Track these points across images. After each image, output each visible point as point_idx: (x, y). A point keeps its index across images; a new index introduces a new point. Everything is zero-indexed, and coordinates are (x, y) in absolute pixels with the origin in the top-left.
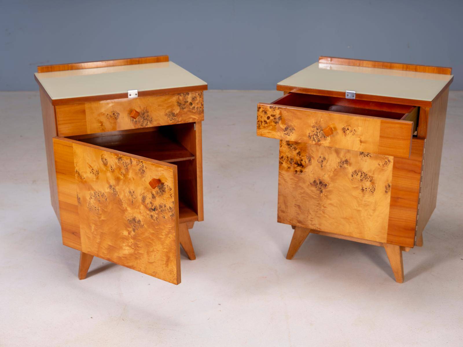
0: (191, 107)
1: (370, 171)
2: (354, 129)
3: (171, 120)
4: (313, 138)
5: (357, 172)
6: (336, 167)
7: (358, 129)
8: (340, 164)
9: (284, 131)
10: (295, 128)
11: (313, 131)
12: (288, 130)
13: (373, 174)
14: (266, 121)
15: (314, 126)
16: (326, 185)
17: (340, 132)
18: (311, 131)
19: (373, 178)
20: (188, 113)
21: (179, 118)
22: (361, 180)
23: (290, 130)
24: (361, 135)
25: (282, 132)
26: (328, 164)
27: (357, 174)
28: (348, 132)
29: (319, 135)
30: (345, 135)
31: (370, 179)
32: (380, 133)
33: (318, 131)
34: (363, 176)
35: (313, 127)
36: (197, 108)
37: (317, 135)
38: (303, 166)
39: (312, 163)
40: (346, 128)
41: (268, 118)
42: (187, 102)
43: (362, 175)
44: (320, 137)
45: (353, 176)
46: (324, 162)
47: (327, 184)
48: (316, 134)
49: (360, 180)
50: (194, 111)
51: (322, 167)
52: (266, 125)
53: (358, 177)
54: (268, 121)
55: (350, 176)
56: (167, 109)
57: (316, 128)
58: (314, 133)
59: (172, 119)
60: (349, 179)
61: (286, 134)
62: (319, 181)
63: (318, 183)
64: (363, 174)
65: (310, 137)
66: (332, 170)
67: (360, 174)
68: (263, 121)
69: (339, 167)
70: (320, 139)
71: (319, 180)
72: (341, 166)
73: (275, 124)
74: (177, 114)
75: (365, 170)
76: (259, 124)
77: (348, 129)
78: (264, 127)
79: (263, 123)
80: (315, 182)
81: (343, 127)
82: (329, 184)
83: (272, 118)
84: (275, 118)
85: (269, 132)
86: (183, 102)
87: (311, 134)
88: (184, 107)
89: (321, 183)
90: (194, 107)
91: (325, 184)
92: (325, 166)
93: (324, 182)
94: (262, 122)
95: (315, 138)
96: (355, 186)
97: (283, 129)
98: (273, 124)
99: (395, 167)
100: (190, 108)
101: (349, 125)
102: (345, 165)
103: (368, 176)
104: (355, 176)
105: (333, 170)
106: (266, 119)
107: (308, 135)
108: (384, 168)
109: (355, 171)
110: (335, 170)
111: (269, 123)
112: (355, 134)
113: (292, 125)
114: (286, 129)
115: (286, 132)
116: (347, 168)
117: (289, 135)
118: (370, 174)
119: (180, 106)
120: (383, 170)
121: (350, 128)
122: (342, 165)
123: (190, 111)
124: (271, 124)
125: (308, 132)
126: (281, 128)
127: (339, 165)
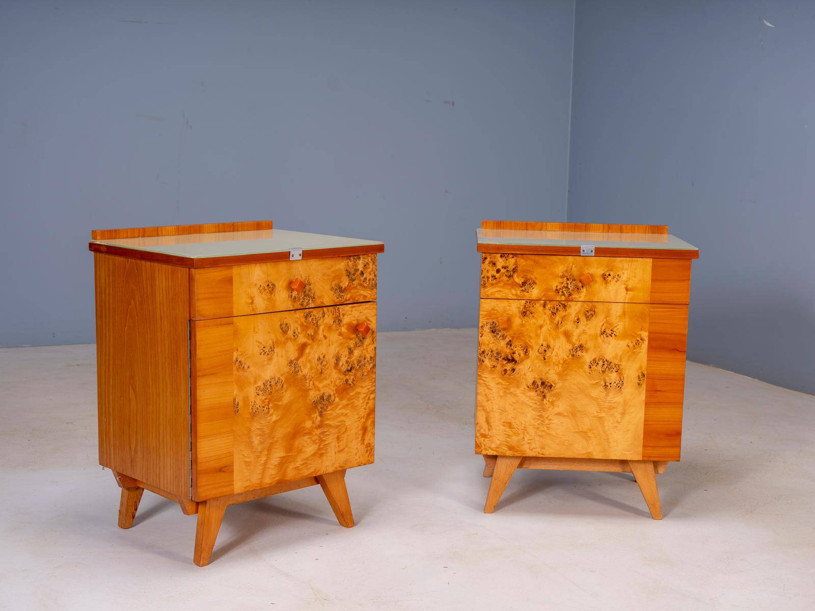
0: (362, 279)
1: (615, 357)
2: (618, 273)
3: (337, 298)
4: (562, 292)
5: (597, 360)
6: (566, 357)
7: (623, 273)
8: (572, 351)
9: (521, 287)
10: (537, 281)
11: (562, 283)
12: (526, 285)
13: (621, 361)
14: (495, 276)
15: (563, 275)
16: (551, 386)
17: (599, 280)
18: (559, 283)
19: (621, 367)
20: (358, 287)
21: (347, 295)
22: (604, 372)
23: (530, 284)
24: (627, 281)
25: (517, 289)
26: (554, 354)
27: (597, 364)
28: (610, 278)
29: (569, 287)
30: (606, 283)
31: (615, 369)
32: (652, 275)
33: (569, 282)
34: (606, 365)
35: (562, 277)
36: (369, 280)
37: (567, 287)
38: (516, 362)
39: (530, 355)
40: (607, 274)
41: (498, 271)
42: (357, 270)
43: (604, 364)
44: (572, 290)
45: (590, 367)
46: (547, 352)
47: (553, 385)
48: (566, 285)
49: (601, 372)
50: (365, 285)
51: (545, 359)
52: (494, 281)
53: (599, 368)
54: (497, 275)
55: (587, 367)
56: (333, 281)
57: (565, 278)
58: (562, 285)
59: (339, 295)
60: (585, 372)
61: (524, 291)
62: (540, 381)
63: (540, 384)
64: (606, 363)
65: (557, 291)
66: (559, 362)
67: (601, 363)
68: (490, 276)
69: (570, 356)
70: (572, 292)
71: (541, 379)
72: (573, 355)
73: (508, 279)
74: (345, 289)
75: (608, 357)
76: (484, 281)
77: (609, 275)
78: (492, 285)
79: (490, 279)
80: (534, 383)
81: (603, 272)
82: (555, 384)
83: (503, 271)
84: (507, 271)
85: (500, 291)
86: (353, 270)
87: (559, 287)
88: (353, 277)
89: (543, 383)
90: (365, 279)
91: (549, 384)
92: (550, 357)
93: (548, 382)
94: (488, 278)
95: (565, 292)
96: (594, 383)
97: (518, 284)
98: (505, 278)
99: (650, 348)
100: (360, 280)
101: (611, 270)
102: (579, 353)
103: (612, 364)
104: (594, 367)
105: (561, 362)
106: (494, 273)
107: (555, 288)
108: (635, 350)
109: (594, 360)
110: (565, 361)
111: (500, 278)
112: (618, 280)
113: (533, 277)
114: (524, 284)
115: (523, 288)
116: (583, 356)
117: (528, 292)
118: (616, 362)
119: (349, 276)
120: (634, 353)
121: (612, 273)
122: (574, 353)
123: (360, 285)
124: (501, 279)
125: (555, 284)
126: (516, 282)
127: (569, 354)
